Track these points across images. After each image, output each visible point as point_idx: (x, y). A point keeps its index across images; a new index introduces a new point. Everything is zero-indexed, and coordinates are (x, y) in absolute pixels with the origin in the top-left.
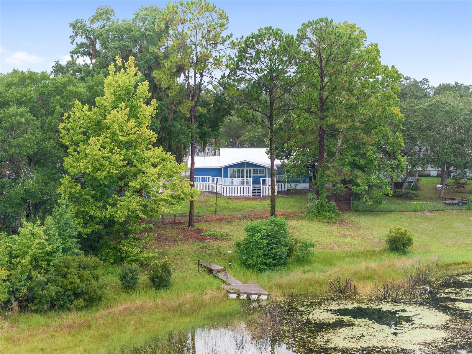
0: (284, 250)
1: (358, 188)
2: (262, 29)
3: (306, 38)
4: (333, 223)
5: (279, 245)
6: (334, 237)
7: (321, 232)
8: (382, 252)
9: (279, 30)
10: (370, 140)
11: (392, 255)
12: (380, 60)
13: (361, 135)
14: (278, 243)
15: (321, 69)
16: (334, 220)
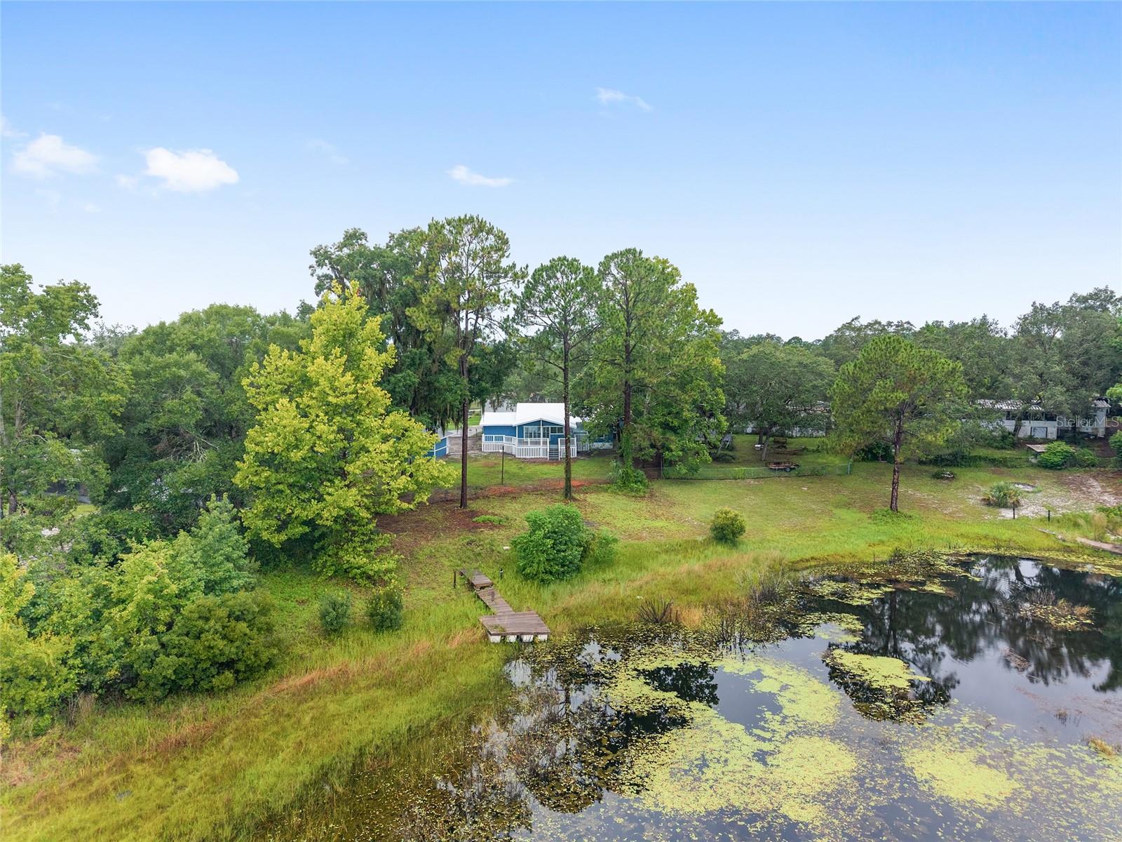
0: (577, 552)
1: (670, 454)
2: (553, 260)
3: (609, 273)
4: (641, 497)
5: (570, 545)
6: (643, 519)
7: (627, 511)
8: (706, 543)
9: (575, 260)
10: (687, 398)
11: (720, 548)
12: (696, 302)
13: (676, 391)
14: (569, 543)
15: (628, 312)
16: (642, 494)
